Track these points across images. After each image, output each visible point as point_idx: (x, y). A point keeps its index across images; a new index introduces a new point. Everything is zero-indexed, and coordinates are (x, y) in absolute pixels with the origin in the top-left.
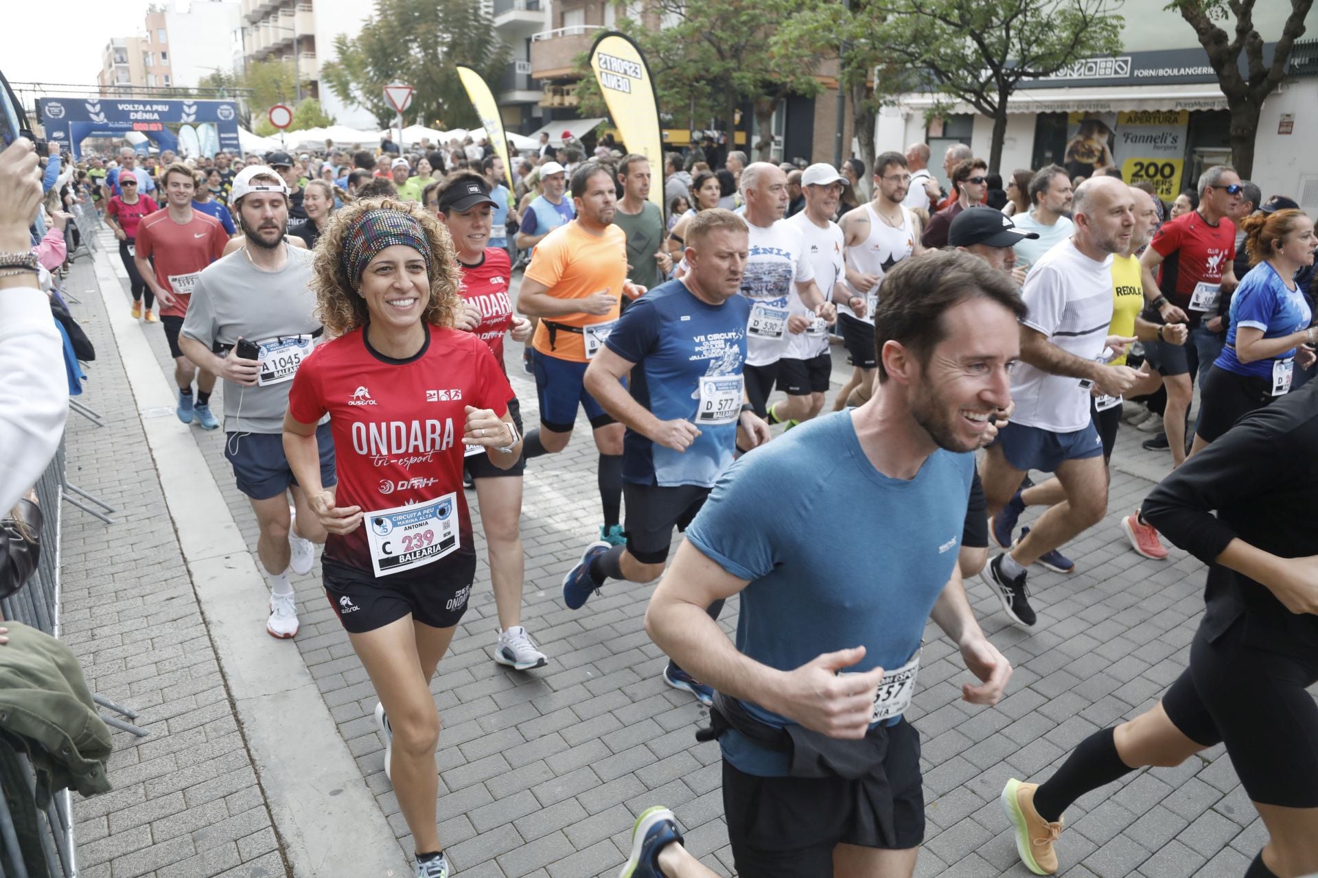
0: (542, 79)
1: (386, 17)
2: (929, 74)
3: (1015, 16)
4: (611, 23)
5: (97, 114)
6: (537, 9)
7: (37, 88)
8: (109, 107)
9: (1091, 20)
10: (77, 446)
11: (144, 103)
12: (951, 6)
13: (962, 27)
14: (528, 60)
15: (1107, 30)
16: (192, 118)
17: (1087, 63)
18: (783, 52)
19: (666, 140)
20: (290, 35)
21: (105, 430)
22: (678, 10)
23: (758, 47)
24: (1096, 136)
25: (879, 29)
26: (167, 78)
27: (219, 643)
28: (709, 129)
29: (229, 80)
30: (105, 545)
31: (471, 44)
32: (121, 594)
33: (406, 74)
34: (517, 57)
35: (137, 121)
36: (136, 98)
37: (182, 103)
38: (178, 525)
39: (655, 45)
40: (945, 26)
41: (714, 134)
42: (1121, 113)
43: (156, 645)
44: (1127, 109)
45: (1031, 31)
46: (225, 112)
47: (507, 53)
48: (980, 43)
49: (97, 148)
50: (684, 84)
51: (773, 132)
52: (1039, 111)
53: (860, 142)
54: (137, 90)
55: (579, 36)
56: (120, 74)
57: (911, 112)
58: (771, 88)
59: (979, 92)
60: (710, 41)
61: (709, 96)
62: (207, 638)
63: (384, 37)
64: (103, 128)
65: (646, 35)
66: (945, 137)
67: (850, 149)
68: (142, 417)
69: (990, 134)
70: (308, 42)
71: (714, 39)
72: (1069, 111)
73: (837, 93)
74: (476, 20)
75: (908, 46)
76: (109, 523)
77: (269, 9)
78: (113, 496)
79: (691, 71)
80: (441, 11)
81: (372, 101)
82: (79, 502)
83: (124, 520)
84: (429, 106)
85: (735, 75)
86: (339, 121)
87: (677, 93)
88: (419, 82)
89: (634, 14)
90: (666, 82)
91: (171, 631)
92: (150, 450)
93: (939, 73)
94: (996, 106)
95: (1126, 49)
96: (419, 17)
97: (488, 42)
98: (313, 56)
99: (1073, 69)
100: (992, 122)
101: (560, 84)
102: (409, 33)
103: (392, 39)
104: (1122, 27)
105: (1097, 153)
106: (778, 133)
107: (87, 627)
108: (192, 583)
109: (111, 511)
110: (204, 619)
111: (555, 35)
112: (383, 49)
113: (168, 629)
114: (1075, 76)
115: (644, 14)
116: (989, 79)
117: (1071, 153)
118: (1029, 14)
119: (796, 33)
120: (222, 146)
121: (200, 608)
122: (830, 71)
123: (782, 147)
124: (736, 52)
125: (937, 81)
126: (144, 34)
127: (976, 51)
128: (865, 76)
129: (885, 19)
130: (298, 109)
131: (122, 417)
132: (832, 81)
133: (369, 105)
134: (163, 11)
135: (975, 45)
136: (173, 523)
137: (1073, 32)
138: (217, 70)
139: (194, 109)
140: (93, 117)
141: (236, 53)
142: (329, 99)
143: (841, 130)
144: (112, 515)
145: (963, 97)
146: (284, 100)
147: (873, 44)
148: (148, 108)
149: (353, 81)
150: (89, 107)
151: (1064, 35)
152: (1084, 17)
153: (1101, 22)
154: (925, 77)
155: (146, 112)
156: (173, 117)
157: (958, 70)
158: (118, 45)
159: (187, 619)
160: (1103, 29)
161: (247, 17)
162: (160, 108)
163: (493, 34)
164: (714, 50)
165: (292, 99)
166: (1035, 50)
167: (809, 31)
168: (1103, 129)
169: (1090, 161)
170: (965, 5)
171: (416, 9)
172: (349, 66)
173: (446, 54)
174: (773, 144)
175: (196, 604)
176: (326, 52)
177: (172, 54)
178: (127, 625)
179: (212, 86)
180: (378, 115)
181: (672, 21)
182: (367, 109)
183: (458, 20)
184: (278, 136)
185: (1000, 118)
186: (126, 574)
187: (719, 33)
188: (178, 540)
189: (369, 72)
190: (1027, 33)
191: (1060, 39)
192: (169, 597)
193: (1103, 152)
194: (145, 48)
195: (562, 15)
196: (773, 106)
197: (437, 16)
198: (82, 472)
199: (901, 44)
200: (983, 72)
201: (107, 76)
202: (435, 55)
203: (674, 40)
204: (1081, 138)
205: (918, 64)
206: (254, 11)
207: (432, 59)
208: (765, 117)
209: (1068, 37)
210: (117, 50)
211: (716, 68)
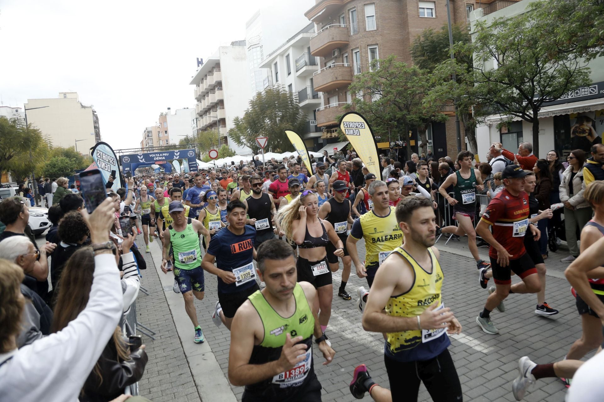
0: (322, 127)
1: (254, 108)
2: (497, 106)
3: (536, 75)
4: (350, 101)
5: (142, 159)
6: (317, 98)
7: (120, 151)
8: (146, 156)
9: (574, 73)
10: (139, 304)
11: (159, 153)
12: (504, 76)
13: (511, 84)
14: (315, 119)
15: (582, 75)
16: (178, 157)
17: (575, 91)
18: (428, 106)
19: (379, 147)
20: (215, 119)
21: (150, 296)
22: (379, 93)
23: (416, 104)
24: (585, 123)
25: (471, 90)
26: (167, 141)
27: (202, 395)
28: (398, 140)
29: (191, 139)
30: (153, 350)
31: (290, 116)
32: (160, 372)
33: (264, 131)
34: (311, 118)
35: (157, 161)
36: (155, 151)
37: (174, 152)
38: (182, 340)
39: (370, 108)
40: (502, 84)
41: (400, 142)
42: (596, 111)
43: (176, 396)
44: (599, 109)
45: (544, 81)
46: (191, 154)
47: (306, 118)
48: (520, 90)
49: (140, 171)
50: (385, 123)
51: (427, 139)
52: (554, 115)
53: (468, 139)
54: (157, 148)
55: (336, 107)
56: (149, 141)
57: (491, 123)
58: (424, 120)
59: (523, 111)
60: (395, 104)
61: (397, 127)
62: (197, 393)
63: (254, 117)
64: (143, 164)
65: (367, 105)
66: (509, 132)
67: (464, 142)
68: (164, 290)
69: (532, 129)
70: (223, 121)
71: (396, 103)
72: (568, 113)
73: (455, 118)
74: (291, 106)
75: (486, 96)
76: (154, 339)
77: (207, 110)
78: (155, 327)
79: (387, 117)
80: (277, 103)
81: (250, 143)
82: (141, 330)
83: (159, 338)
84: (274, 143)
85: (408, 117)
86: (237, 153)
87: (382, 127)
88: (269, 133)
89: (360, 96)
90: (376, 123)
91: (182, 390)
92: (168, 305)
93: (503, 106)
94: (532, 116)
95: (593, 82)
96: (268, 107)
97: (297, 114)
98: (225, 126)
99: (569, 95)
100: (532, 124)
101: (330, 128)
102: (264, 114)
103: (257, 117)
104: (590, 72)
105: (587, 131)
106: (430, 139)
107: (147, 387)
108: (189, 367)
109: (154, 334)
110: (195, 384)
111: (326, 108)
112: (254, 122)
113: (180, 389)
114: (570, 97)
115: (364, 96)
116: (527, 105)
117: (574, 133)
118: (542, 75)
119: (434, 97)
120: (190, 168)
121: (193, 379)
122: (450, 109)
123: (432, 145)
124: (407, 107)
125: (501, 109)
126: (158, 124)
127: (518, 94)
128: (467, 110)
129: (474, 85)
130: (220, 149)
131: (156, 291)
132: (452, 113)
133: (249, 145)
134: (166, 115)
135: (518, 91)
136: (180, 339)
137: (565, 79)
138: (187, 136)
139: (178, 154)
140: (140, 161)
141: (193, 129)
142: (232, 144)
143: (459, 135)
144: (155, 336)
145: (516, 115)
146: (214, 146)
147: (469, 97)
148: (161, 155)
149: (242, 136)
150: (139, 157)
151: (561, 80)
152: (569, 71)
153: (579, 73)
154: (496, 108)
155: (161, 156)
156: (170, 158)
157: (511, 102)
158: (149, 130)
159: (188, 384)
160: (580, 75)
161: (198, 114)
162: (165, 155)
163: (300, 111)
164: (397, 108)
165: (216, 145)
166: (548, 89)
167: (439, 96)
168: (588, 119)
169: (584, 135)
170: (510, 76)
171: (266, 104)
172: (239, 130)
173: (281, 121)
174: (428, 145)
175: (191, 377)
176: (230, 125)
177: (169, 132)
178: (164, 387)
179: (185, 143)
180: (253, 149)
181: (377, 98)
182: (248, 146)
183: (284, 107)
184: (212, 162)
185: (535, 123)
186: (162, 363)
187: (397, 99)
188: (182, 347)
189: (248, 131)
190: (543, 83)
191: (559, 83)
192: (180, 373)
193: (590, 130)
194: (159, 130)
195: (328, 99)
196: (426, 128)
197: (276, 105)
198: (142, 316)
199: (483, 95)
200: (524, 102)
201: (144, 143)
202: (276, 122)
203: (379, 105)
204: (577, 125)
205: (492, 103)
206: (201, 111)
207: (274, 123)
208: (423, 132)
209: (563, 81)
210: (148, 132)
211: (399, 116)
